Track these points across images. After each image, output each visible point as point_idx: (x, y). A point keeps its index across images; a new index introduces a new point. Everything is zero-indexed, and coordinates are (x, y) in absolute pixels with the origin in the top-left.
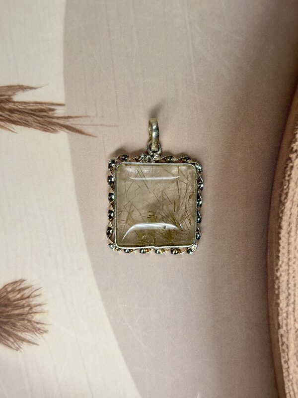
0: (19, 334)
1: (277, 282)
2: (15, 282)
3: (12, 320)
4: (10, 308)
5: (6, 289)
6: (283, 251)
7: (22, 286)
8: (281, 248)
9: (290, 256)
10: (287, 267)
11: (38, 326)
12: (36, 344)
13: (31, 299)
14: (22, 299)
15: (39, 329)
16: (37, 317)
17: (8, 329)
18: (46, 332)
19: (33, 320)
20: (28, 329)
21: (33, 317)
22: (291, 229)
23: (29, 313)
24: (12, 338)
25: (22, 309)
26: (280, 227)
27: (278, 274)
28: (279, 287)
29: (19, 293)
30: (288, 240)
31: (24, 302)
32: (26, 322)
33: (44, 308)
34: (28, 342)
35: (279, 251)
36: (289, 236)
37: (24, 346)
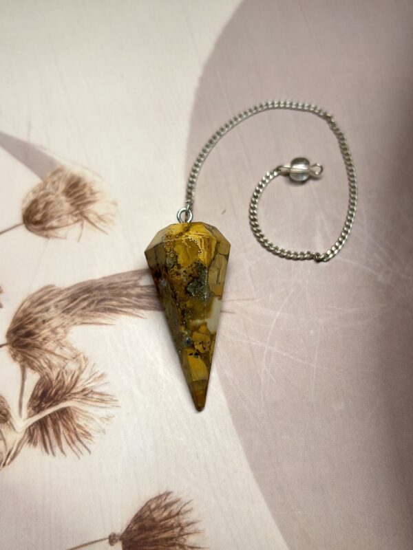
2: (159, 497)
4: (156, 532)
5: (149, 506)
7: (168, 501)
13: (181, 517)
14: (170, 517)
16: (191, 540)
19: (187, 543)
21: (185, 540)
23: (180, 536)
25: (171, 531)
29: (165, 510)
31: (172, 521)
32: (178, 548)
33: (198, 526)
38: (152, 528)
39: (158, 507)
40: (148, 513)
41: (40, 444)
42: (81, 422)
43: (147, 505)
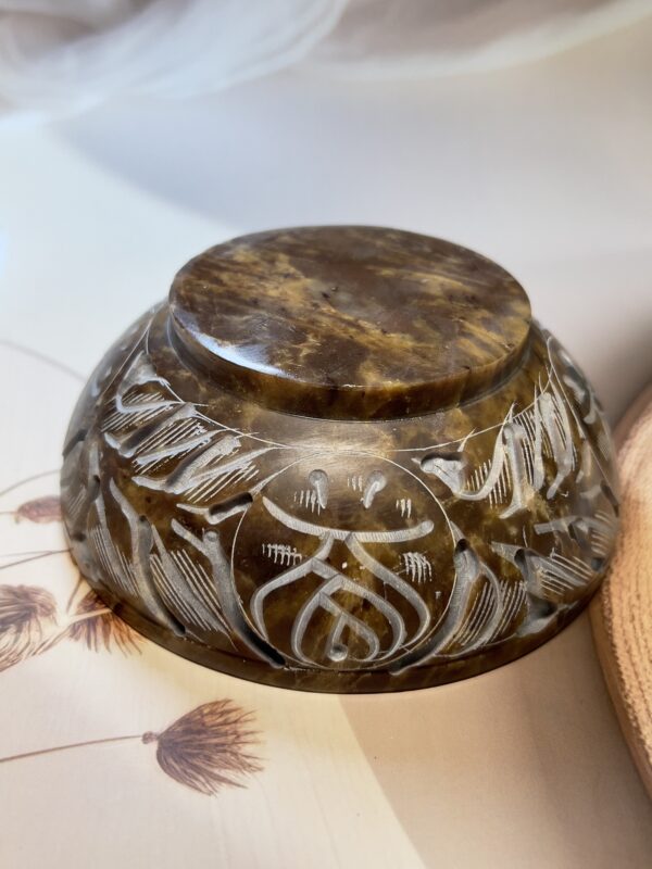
0: (216, 771)
1: (630, 711)
2: (216, 703)
3: (206, 752)
4: (204, 736)
5: (201, 711)
6: (627, 672)
7: (226, 708)
8: (622, 669)
9: (640, 679)
10: (640, 693)
11: (248, 761)
12: (243, 787)
13: (239, 725)
14: (225, 723)
15: (250, 766)
16: (247, 749)
17: (198, 764)
18: (260, 769)
19: (240, 752)
20: (230, 764)
21: (240, 748)
22: (630, 647)
23: (234, 743)
24: (203, 776)
26: (613, 645)
27: (630, 701)
28: (636, 719)
30: (631, 660)
31: (227, 728)
32: (228, 755)
33: (258, 736)
34: (230, 782)
35: (621, 673)
36: (631, 655)
37: (223, 789)
38: (199, 732)
39: (212, 713)
40: (199, 717)
41: (83, 640)
43: (199, 710)
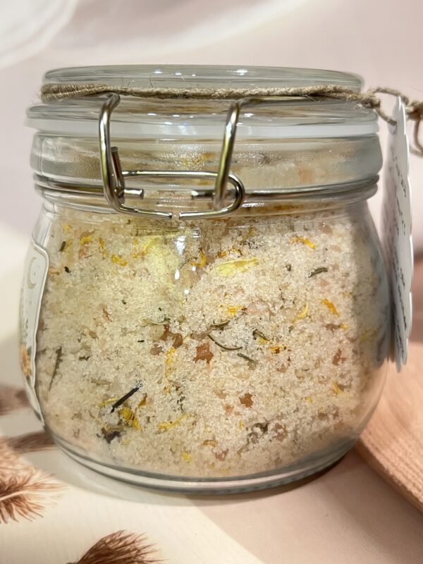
7: (122, 536)
13: (136, 544)
14: (125, 545)
16: (149, 557)
19: (145, 560)
23: (137, 555)
25: (127, 554)
29: (120, 541)
31: (129, 547)
33: (154, 547)
39: (112, 541)
40: (103, 545)
42: (33, 501)
43: (102, 541)
